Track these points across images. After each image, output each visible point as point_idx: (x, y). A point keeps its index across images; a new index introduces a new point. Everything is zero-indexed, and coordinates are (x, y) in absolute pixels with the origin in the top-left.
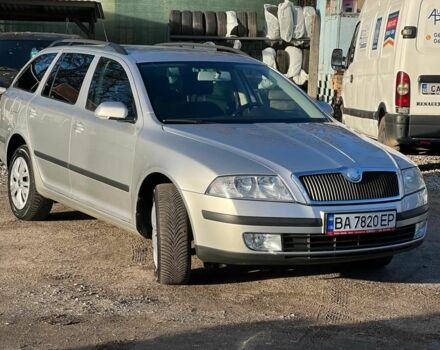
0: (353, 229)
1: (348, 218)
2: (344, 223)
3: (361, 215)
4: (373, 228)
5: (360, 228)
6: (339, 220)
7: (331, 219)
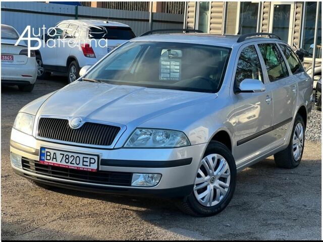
0: (59, 162)
1: (55, 153)
2: (52, 156)
3: (66, 153)
4: (75, 165)
5: (64, 163)
6: (49, 154)
7: (43, 152)
